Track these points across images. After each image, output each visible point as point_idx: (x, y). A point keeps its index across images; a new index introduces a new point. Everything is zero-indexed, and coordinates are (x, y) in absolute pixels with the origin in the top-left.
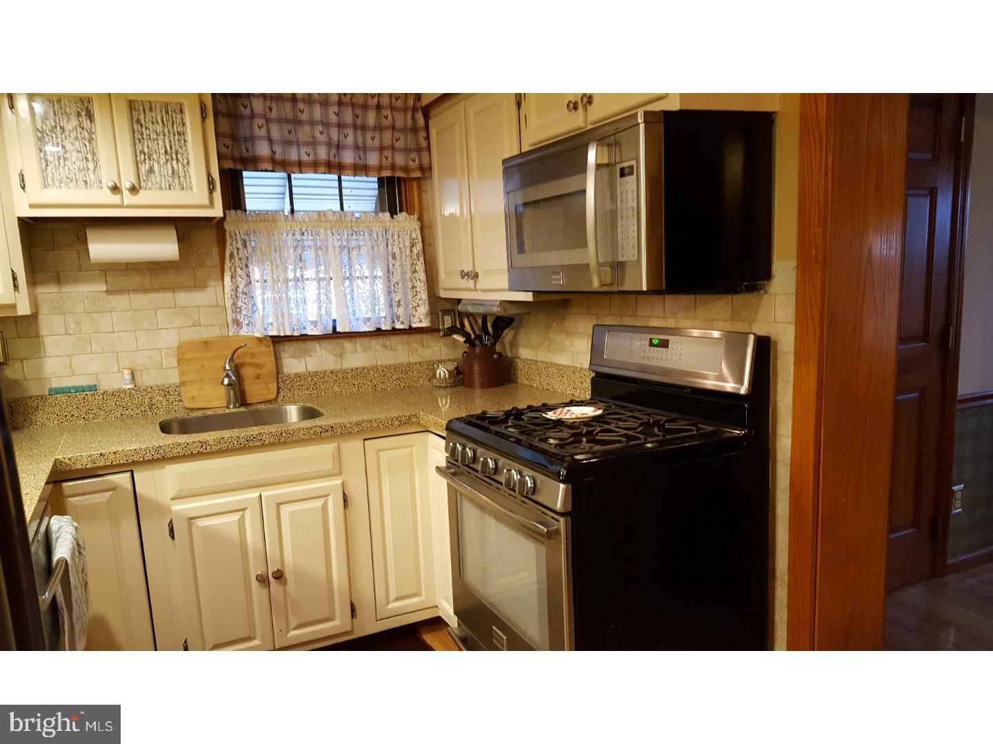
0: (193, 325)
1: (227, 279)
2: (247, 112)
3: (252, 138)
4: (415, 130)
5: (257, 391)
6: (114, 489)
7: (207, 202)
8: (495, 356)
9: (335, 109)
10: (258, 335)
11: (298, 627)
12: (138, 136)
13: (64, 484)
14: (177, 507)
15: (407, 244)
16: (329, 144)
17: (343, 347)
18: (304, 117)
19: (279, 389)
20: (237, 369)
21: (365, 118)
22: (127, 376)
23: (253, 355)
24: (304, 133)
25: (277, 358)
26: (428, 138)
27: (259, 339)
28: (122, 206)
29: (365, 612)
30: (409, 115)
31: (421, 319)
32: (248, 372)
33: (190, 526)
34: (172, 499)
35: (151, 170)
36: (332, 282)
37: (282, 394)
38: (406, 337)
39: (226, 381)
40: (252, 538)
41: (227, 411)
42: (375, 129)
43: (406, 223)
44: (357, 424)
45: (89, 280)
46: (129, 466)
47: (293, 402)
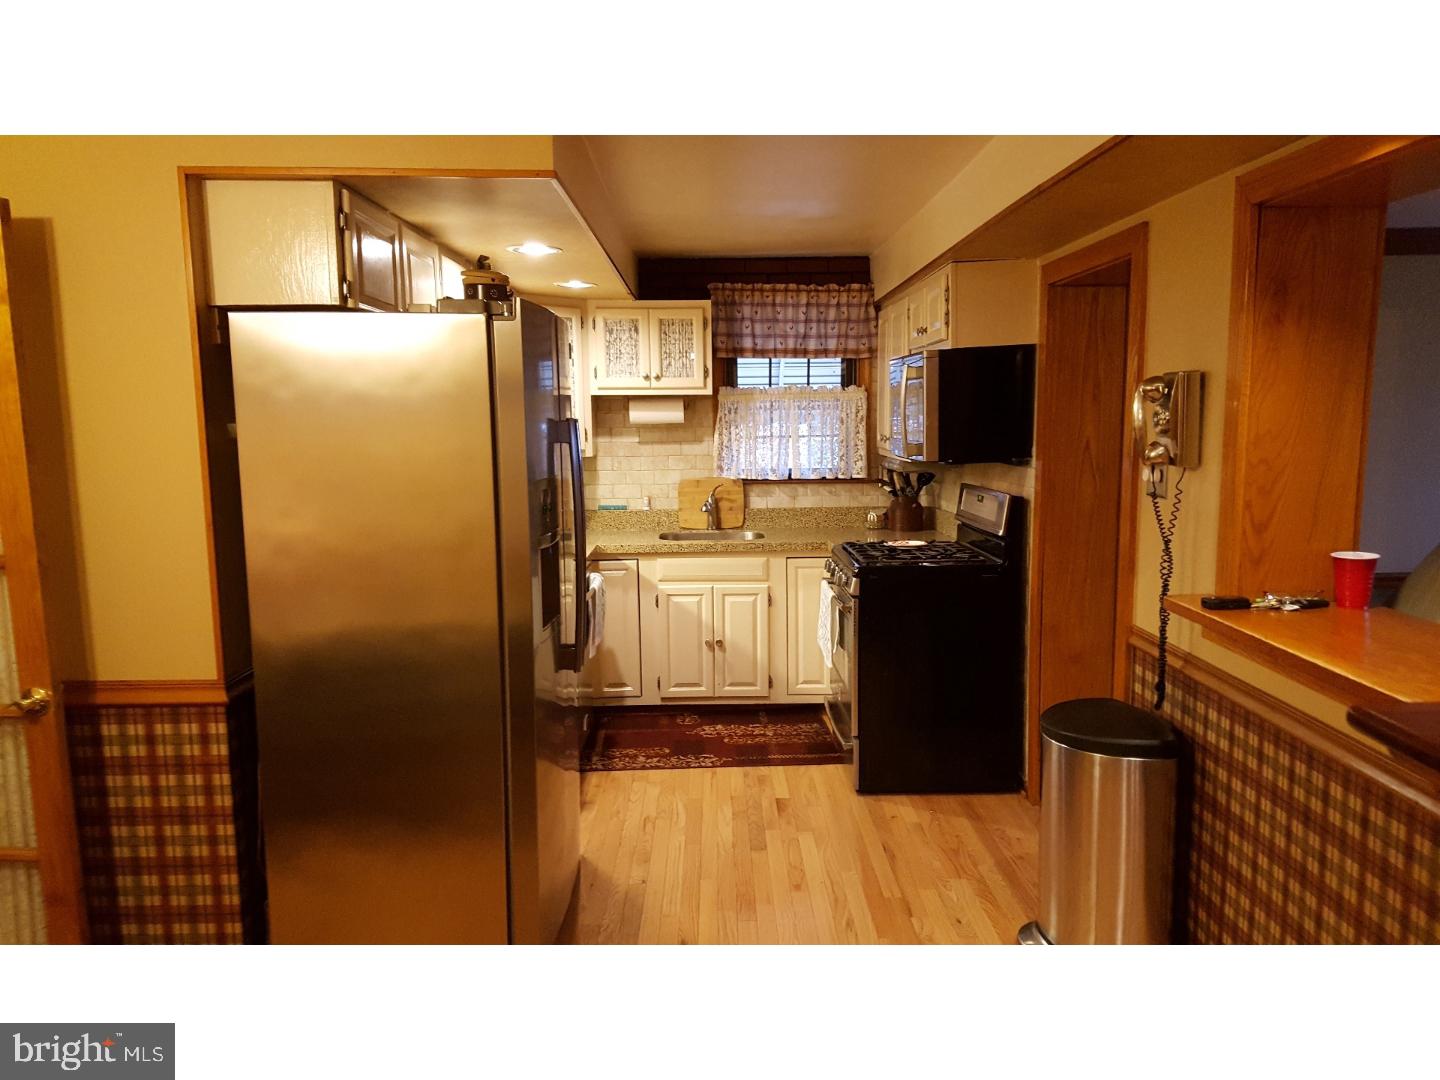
0: (692, 468)
1: (716, 436)
2: (739, 316)
3: (741, 336)
4: (867, 320)
5: (729, 519)
6: (626, 570)
7: (702, 385)
8: (914, 505)
9: (804, 309)
10: (732, 478)
11: (731, 685)
12: (663, 342)
13: (601, 562)
14: (662, 586)
15: (854, 410)
16: (796, 337)
17: (796, 490)
18: (780, 317)
19: (745, 518)
20: (716, 502)
21: (827, 314)
22: (646, 502)
23: (729, 493)
24: (779, 328)
25: (746, 496)
26: (876, 327)
27: (734, 481)
28: (650, 388)
29: (779, 685)
30: (863, 309)
31: (859, 470)
32: (724, 505)
33: (668, 601)
34: (660, 581)
35: (670, 364)
36: (791, 439)
37: (747, 523)
38: (848, 486)
39: (704, 509)
40: (705, 615)
41: (706, 531)
42: (835, 321)
43: (856, 394)
44: (781, 545)
45: (629, 434)
46: (637, 555)
47: (750, 530)
